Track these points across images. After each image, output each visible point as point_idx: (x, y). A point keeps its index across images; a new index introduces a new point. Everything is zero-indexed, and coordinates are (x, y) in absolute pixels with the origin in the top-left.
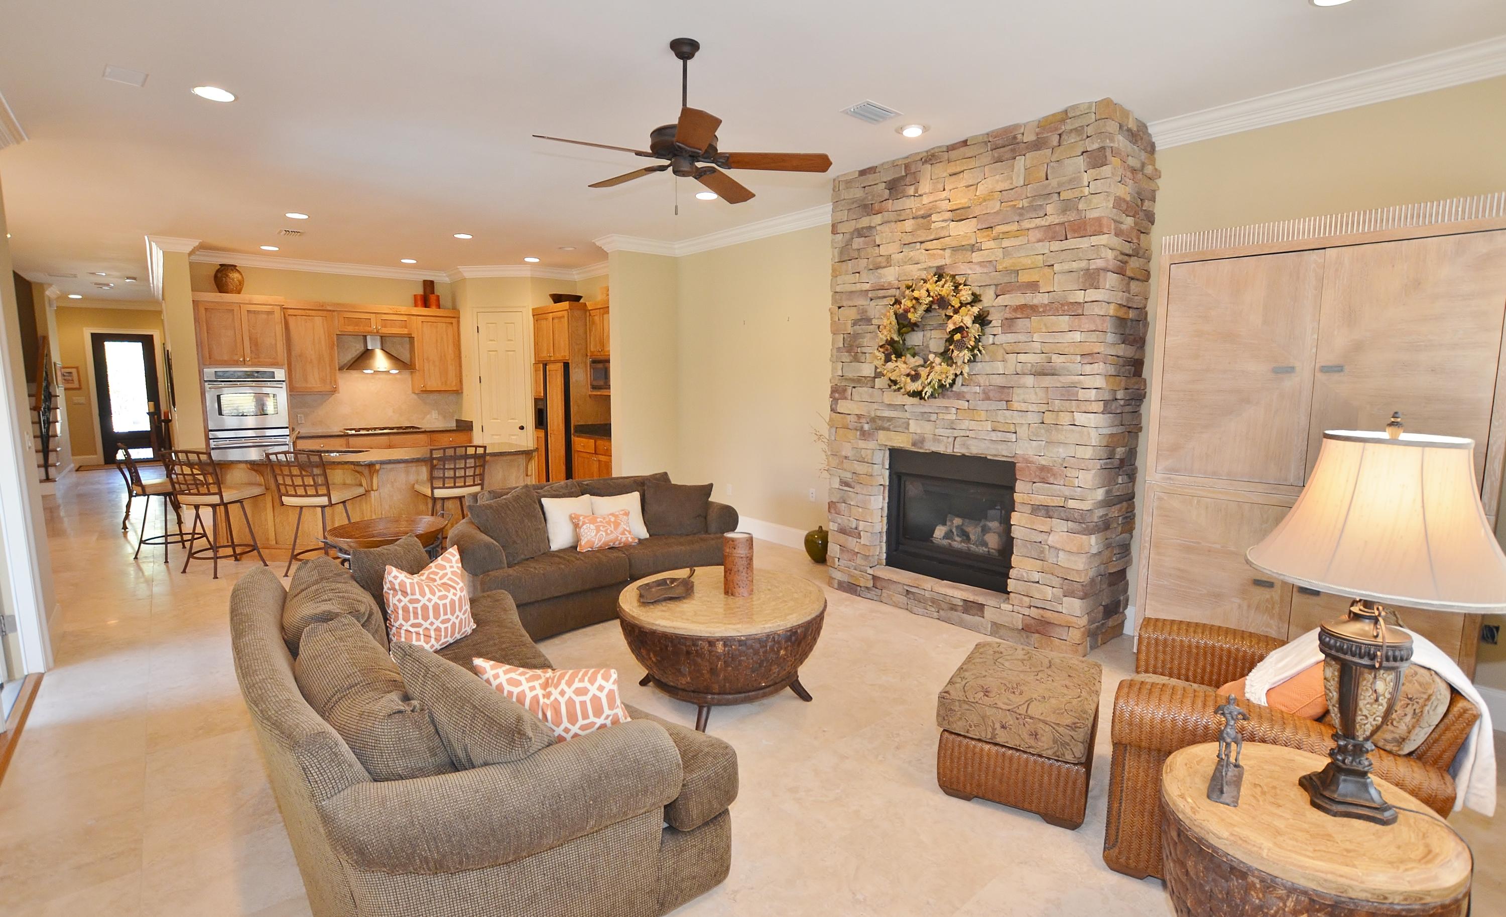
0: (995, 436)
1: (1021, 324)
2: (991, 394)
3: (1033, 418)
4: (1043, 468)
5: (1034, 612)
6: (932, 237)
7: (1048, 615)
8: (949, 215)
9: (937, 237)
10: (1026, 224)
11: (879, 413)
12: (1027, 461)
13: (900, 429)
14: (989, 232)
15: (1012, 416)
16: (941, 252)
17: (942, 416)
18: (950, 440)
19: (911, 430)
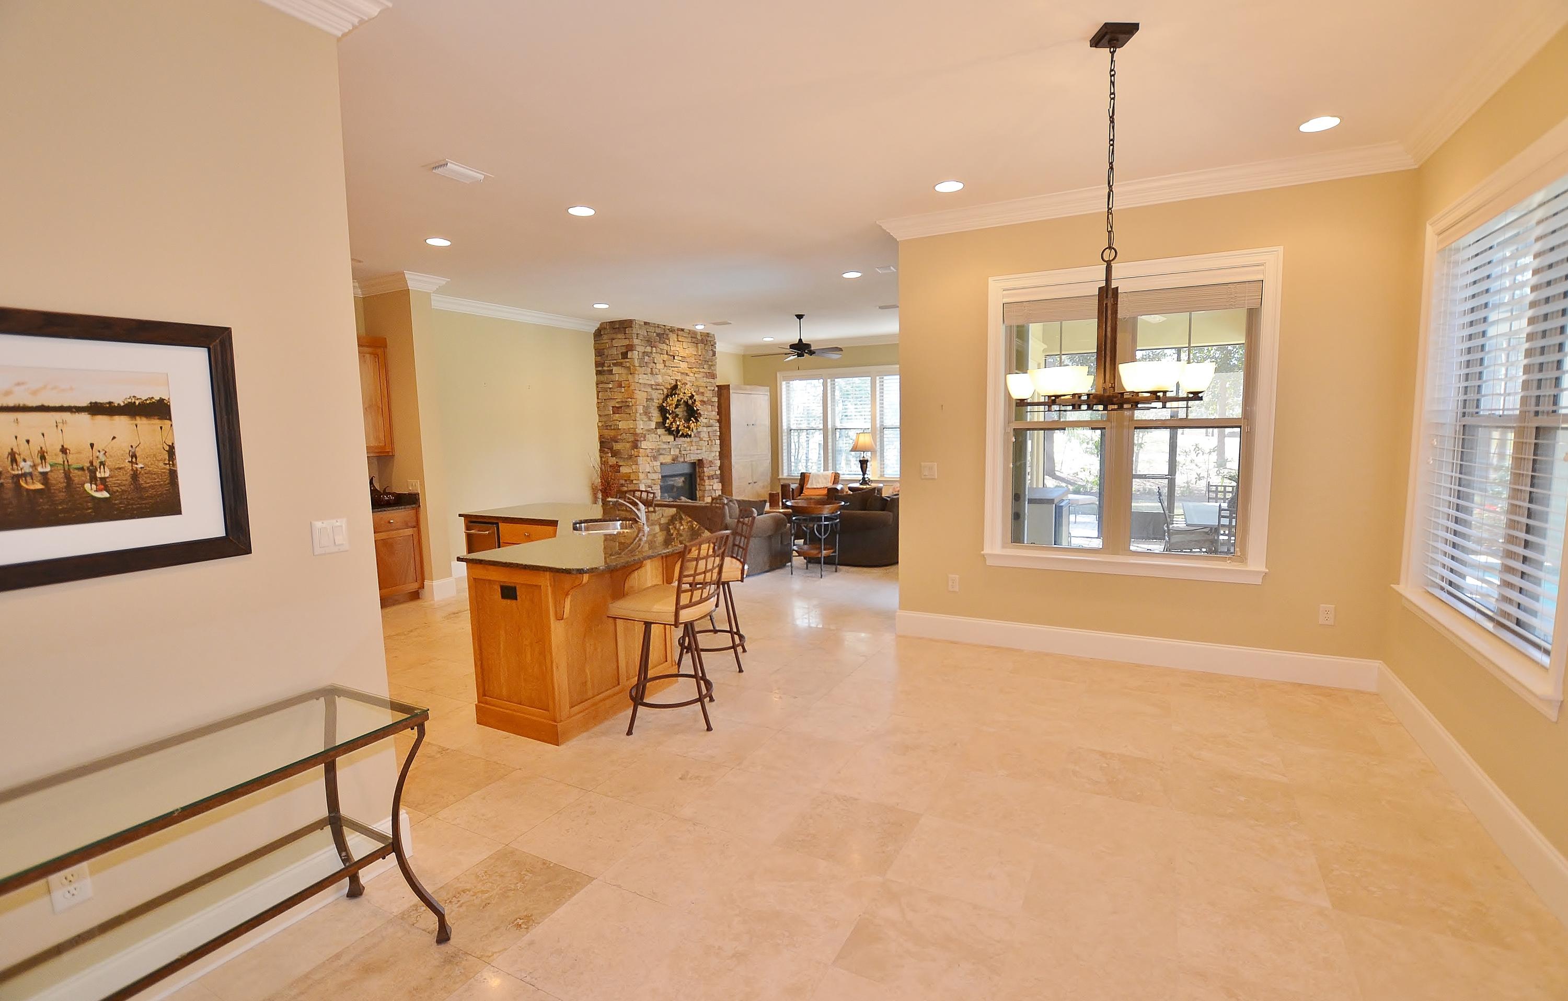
0: (699, 452)
1: (705, 407)
3: (707, 443)
4: (710, 462)
6: (675, 366)
8: (680, 358)
9: (677, 366)
10: (701, 370)
11: (661, 446)
12: (707, 459)
13: (668, 454)
14: (692, 369)
15: (703, 443)
16: (678, 373)
17: (683, 445)
18: (685, 456)
19: (672, 453)
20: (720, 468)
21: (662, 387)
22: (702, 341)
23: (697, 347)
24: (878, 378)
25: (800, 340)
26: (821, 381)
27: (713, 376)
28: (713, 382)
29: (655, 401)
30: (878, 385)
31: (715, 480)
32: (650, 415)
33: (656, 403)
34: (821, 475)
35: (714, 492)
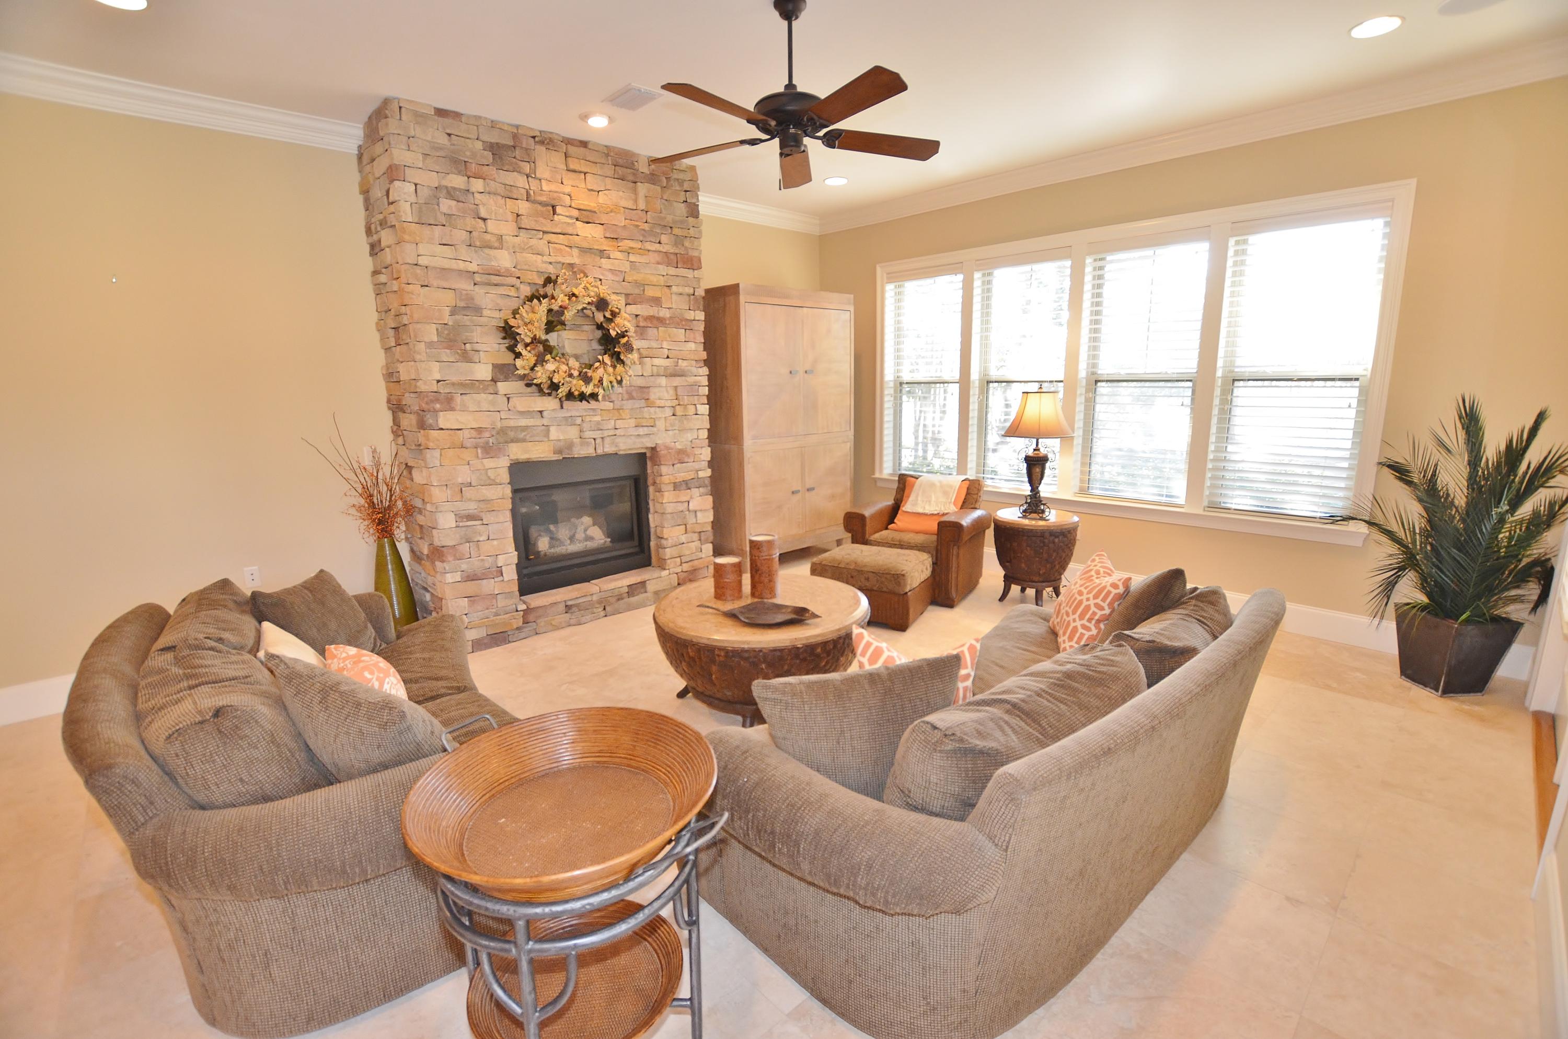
0: (641, 431)
1: (652, 332)
2: (634, 394)
3: (669, 412)
4: (681, 452)
5: (686, 567)
6: (559, 231)
7: (696, 563)
8: (575, 213)
9: (564, 231)
10: (648, 246)
11: (512, 423)
12: (668, 448)
13: (537, 439)
14: (615, 243)
15: (655, 412)
16: (567, 249)
17: (588, 419)
18: (598, 441)
19: (552, 437)
20: (711, 464)
21: (513, 281)
22: (652, 179)
23: (635, 191)
24: (1089, 260)
25: (790, 86)
26: (960, 277)
27: (693, 263)
28: (690, 276)
29: (486, 313)
30: (1088, 278)
31: (696, 492)
32: (468, 346)
33: (493, 316)
34: (938, 484)
35: (693, 515)
